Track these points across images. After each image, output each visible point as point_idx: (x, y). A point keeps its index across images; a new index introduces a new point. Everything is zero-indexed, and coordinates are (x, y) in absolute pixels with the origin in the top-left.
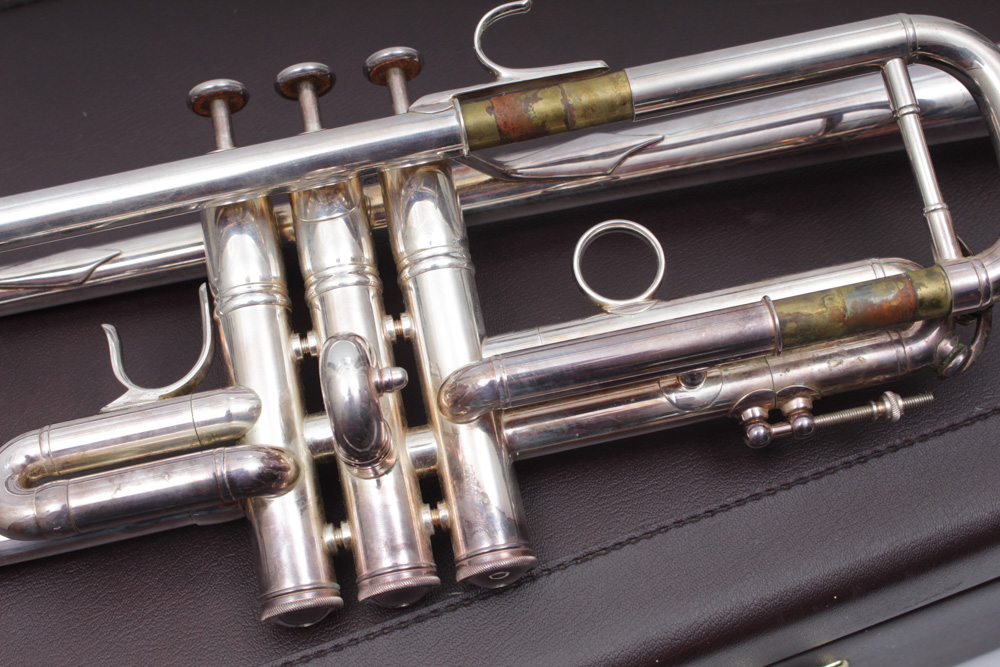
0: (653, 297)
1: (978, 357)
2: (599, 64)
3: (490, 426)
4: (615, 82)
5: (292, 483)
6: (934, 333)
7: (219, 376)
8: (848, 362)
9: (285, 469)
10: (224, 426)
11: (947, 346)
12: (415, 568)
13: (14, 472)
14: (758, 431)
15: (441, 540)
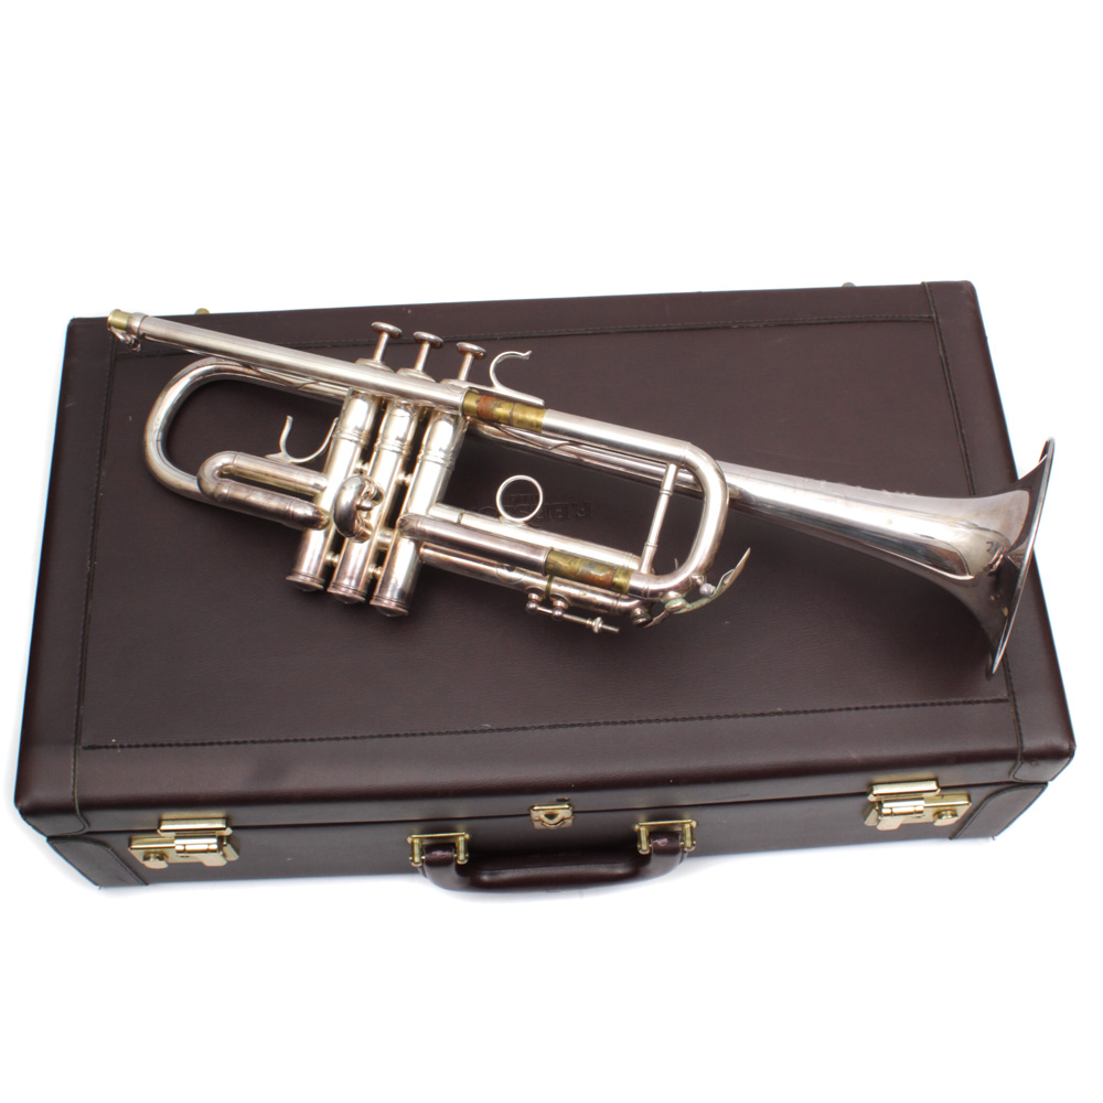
0: (526, 522)
1: (655, 625)
2: (540, 402)
3: (418, 545)
4: (538, 414)
5: (324, 527)
6: (636, 602)
7: (320, 465)
8: (589, 595)
9: (322, 520)
10: (310, 489)
11: (638, 611)
12: (355, 591)
13: (217, 468)
14: (532, 606)
15: (372, 584)
